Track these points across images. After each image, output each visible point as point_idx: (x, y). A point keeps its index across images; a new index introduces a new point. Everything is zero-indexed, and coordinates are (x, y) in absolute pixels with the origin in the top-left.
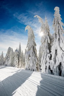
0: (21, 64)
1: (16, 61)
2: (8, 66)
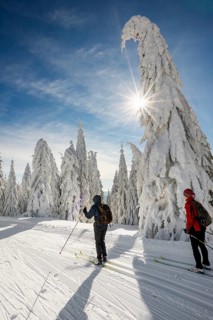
1: (73, 193)
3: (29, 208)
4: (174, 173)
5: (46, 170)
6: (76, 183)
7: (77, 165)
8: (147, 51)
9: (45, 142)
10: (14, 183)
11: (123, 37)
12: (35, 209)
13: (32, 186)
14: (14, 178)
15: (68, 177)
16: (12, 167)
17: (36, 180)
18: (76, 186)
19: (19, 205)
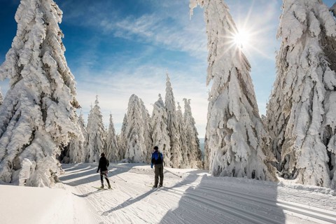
0: (180, 153)
1: (164, 142)
2: (138, 163)
3: (126, 156)
5: (139, 122)
6: (165, 133)
7: (166, 116)
8: (210, 18)
9: (136, 97)
10: (114, 135)
12: (131, 156)
13: (128, 137)
14: (113, 130)
15: (158, 128)
16: (111, 119)
17: (130, 132)
18: (166, 135)
19: (119, 154)
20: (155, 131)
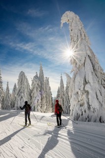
1: (38, 98)
3: (16, 105)
4: (88, 88)
5: (24, 86)
7: (40, 84)
9: (24, 73)
10: (9, 93)
11: (61, 21)
12: (18, 106)
13: (18, 95)
14: (9, 91)
15: (35, 90)
16: (7, 85)
17: (19, 92)
18: (39, 94)
19: (11, 104)
20: (33, 92)
